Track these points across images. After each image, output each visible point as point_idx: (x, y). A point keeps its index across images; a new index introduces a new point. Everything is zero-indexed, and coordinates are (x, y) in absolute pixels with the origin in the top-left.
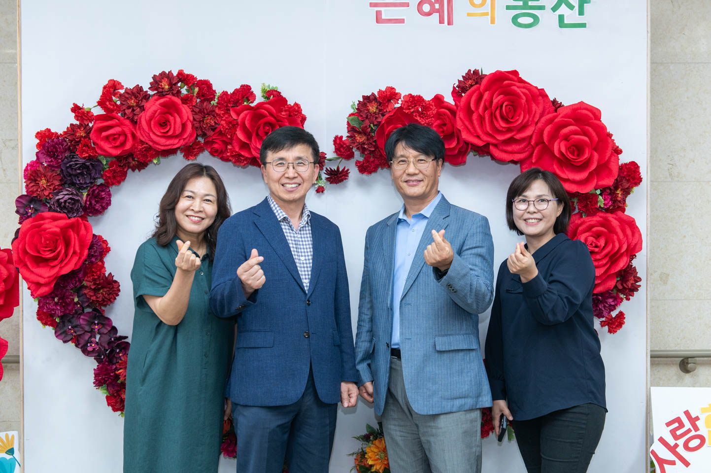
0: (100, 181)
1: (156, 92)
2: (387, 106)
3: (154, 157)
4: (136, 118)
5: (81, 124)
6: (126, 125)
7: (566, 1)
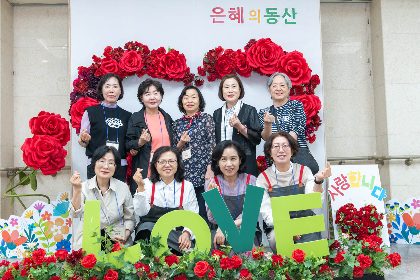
1: (127, 49)
2: (219, 54)
3: (126, 75)
4: (119, 60)
5: (96, 63)
6: (115, 63)
7: (288, 13)
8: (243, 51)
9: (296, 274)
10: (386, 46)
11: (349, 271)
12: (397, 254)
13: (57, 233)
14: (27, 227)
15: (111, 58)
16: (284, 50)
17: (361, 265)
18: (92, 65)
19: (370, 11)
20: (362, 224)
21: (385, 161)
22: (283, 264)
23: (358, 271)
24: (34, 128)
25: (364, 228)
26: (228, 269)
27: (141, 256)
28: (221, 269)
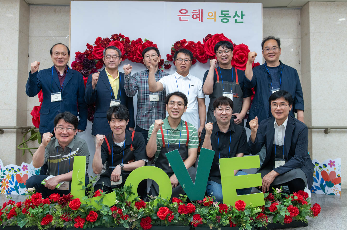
0: (95, 67)
1: (113, 40)
2: (183, 45)
5: (89, 50)
7: (237, 15)
8: (202, 43)
9: (238, 219)
10: (312, 42)
11: (281, 219)
12: (318, 205)
14: (34, 172)
15: (101, 46)
17: (290, 214)
18: (86, 51)
19: (301, 15)
22: (228, 211)
23: (288, 218)
26: (184, 214)
27: (116, 202)
28: (179, 214)
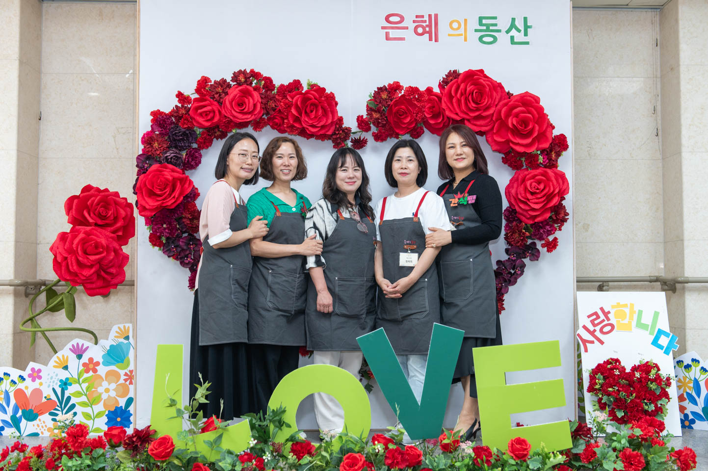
0: (195, 146)
1: (235, 83)
2: (394, 94)
3: (233, 127)
4: (221, 100)
5: (182, 106)
6: (215, 105)
7: (516, 26)
8: (437, 90)
10: (684, 87)
12: (691, 450)
13: (109, 396)
14: (57, 383)
15: (209, 98)
16: (507, 91)
17: (625, 467)
18: (175, 109)
19: (660, 25)
20: (634, 395)
21: (678, 286)
22: (493, 461)
24: (74, 215)
25: (637, 402)
26: (397, 468)
27: (250, 442)
28: (387, 468)
